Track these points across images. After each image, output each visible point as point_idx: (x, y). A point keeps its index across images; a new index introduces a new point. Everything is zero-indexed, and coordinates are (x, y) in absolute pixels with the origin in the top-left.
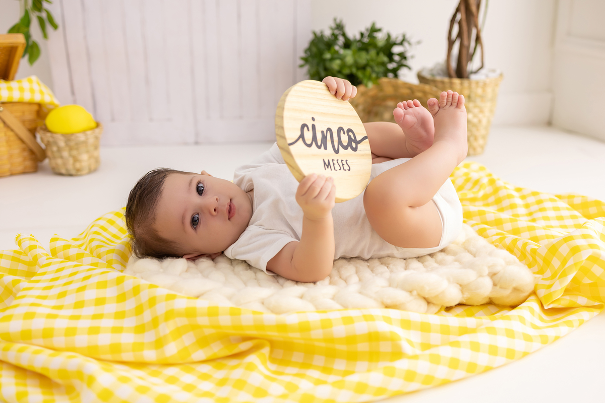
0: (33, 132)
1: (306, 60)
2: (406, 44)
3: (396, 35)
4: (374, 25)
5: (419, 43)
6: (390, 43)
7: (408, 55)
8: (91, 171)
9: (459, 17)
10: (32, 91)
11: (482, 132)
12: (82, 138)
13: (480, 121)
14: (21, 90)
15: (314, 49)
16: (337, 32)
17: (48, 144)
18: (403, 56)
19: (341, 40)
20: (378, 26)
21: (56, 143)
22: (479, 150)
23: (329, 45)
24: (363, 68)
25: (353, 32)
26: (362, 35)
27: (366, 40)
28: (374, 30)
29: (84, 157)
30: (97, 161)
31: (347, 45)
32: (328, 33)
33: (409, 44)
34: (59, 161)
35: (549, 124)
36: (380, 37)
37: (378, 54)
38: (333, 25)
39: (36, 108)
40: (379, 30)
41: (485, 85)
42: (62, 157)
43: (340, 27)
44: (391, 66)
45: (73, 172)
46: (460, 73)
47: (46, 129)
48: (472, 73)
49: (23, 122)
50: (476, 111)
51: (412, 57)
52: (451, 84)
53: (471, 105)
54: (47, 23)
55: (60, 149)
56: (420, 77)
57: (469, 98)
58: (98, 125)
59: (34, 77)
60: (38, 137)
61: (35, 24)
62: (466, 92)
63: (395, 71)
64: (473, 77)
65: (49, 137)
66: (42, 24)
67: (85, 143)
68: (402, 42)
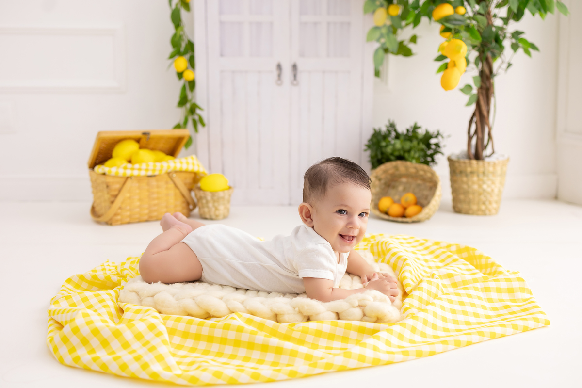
0: (190, 190)
1: (369, 147)
2: (440, 137)
3: (432, 130)
4: (416, 124)
5: (449, 136)
6: (428, 137)
7: (441, 145)
8: (225, 217)
9: (475, 119)
10: (193, 164)
11: (495, 198)
12: (221, 194)
13: (493, 190)
14: (188, 163)
15: (375, 140)
16: (391, 129)
17: (200, 199)
18: (437, 145)
19: (393, 134)
20: (419, 125)
21: (205, 198)
22: (493, 211)
23: (385, 137)
24: (409, 151)
25: (402, 129)
26: (408, 131)
27: (410, 134)
28: (416, 127)
29: (221, 207)
30: (228, 210)
31: (398, 136)
32: (384, 129)
33: (443, 137)
34: (206, 210)
35: (556, 198)
36: (421, 132)
37: (418, 144)
38: (388, 124)
39: (193, 175)
40: (420, 128)
41: (494, 165)
42: (208, 207)
43: (392, 125)
44: (430, 152)
45: (214, 217)
46: (478, 156)
47: (200, 189)
48: (487, 156)
49: (185, 184)
50: (489, 183)
51: (445, 146)
52: (470, 164)
53: (485, 179)
54: (199, 123)
55: (207, 202)
56: (449, 159)
57: (484, 173)
58: (230, 188)
59: (194, 156)
60: (193, 194)
61: (190, 124)
62: (481, 170)
63: (432, 156)
64: (487, 160)
65: (201, 194)
66: (195, 124)
67: (223, 198)
68: (437, 136)
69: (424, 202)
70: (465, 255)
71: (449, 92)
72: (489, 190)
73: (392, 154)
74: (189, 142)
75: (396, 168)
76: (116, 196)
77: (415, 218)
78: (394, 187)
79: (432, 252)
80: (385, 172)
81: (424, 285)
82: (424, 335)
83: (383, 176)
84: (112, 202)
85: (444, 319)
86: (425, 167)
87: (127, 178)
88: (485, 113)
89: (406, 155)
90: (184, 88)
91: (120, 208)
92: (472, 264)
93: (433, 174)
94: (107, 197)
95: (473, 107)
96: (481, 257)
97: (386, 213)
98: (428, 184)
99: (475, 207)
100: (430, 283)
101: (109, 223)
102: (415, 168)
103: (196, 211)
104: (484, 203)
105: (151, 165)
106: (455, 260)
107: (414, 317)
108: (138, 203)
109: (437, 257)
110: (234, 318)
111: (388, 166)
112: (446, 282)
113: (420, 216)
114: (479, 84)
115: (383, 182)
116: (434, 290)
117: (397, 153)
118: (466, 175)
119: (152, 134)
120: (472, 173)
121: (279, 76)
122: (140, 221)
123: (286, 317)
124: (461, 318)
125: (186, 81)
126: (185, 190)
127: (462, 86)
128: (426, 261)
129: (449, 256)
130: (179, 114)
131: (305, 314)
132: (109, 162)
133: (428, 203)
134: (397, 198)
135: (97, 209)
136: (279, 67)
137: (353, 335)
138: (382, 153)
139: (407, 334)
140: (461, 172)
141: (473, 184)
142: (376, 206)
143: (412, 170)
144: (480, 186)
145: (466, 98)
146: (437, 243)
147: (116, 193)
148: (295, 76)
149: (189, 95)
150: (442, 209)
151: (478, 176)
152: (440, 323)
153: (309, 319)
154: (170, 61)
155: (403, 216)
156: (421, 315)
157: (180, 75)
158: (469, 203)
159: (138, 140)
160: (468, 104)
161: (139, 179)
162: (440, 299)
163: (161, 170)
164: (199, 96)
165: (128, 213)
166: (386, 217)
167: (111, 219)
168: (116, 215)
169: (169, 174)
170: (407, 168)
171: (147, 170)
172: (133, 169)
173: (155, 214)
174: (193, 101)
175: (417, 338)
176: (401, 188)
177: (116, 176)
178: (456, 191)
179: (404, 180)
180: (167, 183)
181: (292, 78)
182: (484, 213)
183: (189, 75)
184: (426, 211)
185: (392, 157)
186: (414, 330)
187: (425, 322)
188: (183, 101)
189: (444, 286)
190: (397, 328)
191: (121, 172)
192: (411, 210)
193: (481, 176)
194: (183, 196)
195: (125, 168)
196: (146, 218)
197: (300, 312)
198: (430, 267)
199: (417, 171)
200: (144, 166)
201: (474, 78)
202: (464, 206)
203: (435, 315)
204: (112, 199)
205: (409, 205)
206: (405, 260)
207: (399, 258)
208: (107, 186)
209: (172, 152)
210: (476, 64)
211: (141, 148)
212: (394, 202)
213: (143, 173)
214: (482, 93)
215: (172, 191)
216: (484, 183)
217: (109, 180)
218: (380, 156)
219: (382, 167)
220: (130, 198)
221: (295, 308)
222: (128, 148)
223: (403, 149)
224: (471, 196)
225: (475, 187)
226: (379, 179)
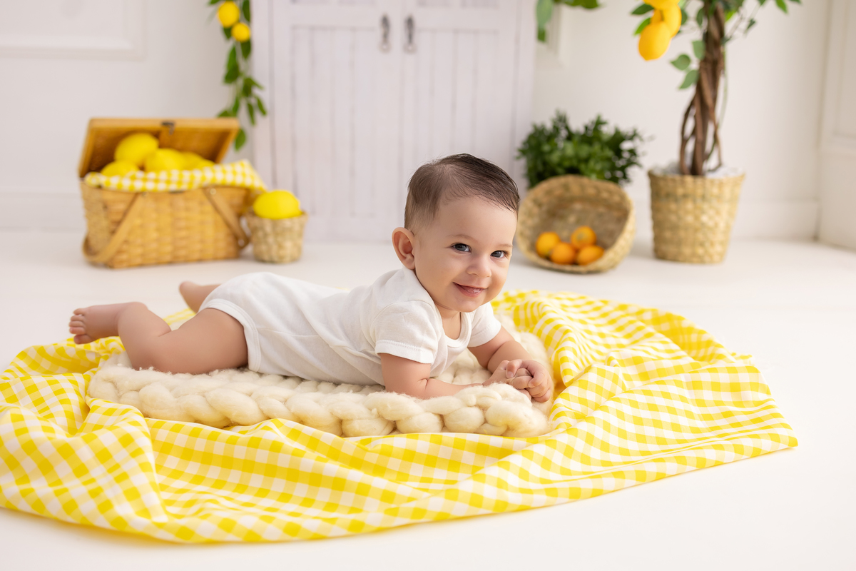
0: (239, 216)
1: (523, 152)
2: (637, 140)
3: (625, 128)
4: (599, 118)
5: (652, 138)
6: (618, 138)
7: (639, 151)
8: (294, 260)
9: (693, 111)
10: (244, 175)
11: (719, 237)
12: (288, 224)
13: (716, 225)
14: (235, 173)
15: (533, 142)
16: (559, 124)
17: (254, 230)
18: (632, 152)
19: (564, 133)
20: (604, 118)
21: (262, 228)
22: (716, 258)
23: (550, 137)
24: (586, 160)
25: (577, 124)
26: (586, 128)
27: (590, 133)
28: (599, 123)
29: (288, 245)
30: (299, 249)
31: (570, 137)
32: (549, 126)
33: (641, 140)
34: (263, 248)
35: (815, 238)
36: (607, 130)
37: (602, 149)
38: (555, 116)
39: (243, 193)
40: (604, 123)
41: (721, 184)
42: (266, 243)
43: (562, 120)
44: (621, 163)
45: (276, 259)
46: (695, 171)
47: (254, 214)
48: (709, 171)
49: (232, 206)
50: (712, 212)
51: (644, 154)
52: (683, 183)
53: (705, 206)
54: (256, 109)
55: (266, 235)
56: (651, 175)
57: (704, 198)
58: (303, 213)
59: (246, 163)
60: (244, 222)
61: (243, 111)
62: (699, 191)
63: (623, 169)
64: (710, 176)
65: (255, 222)
66: (251, 111)
67: (290, 230)
68: (633, 137)
69: (607, 241)
70: (666, 326)
71: (651, 63)
72: (711, 224)
73: (560, 165)
74: (241, 138)
75: (566, 187)
76: (118, 223)
77: (591, 267)
78: (562, 217)
79: (612, 322)
80: (549, 193)
81: (592, 377)
82: (585, 459)
83: (545, 200)
84: (113, 232)
85: (622, 434)
86: (611, 186)
87: (137, 195)
88: (709, 101)
89: (582, 167)
90: (233, 54)
91: (126, 242)
92: (676, 342)
93: (623, 197)
94: (105, 223)
95: (691, 92)
96: (690, 330)
97: (548, 258)
98: (616, 214)
99: (687, 251)
100: (602, 373)
101: (109, 265)
102: (596, 188)
103: (249, 250)
104: (702, 245)
105: (175, 175)
106: (649, 335)
107: (570, 430)
108: (154, 235)
109: (620, 329)
110: (268, 428)
111: (553, 184)
112: (631, 371)
113: (601, 263)
114: (701, 54)
115: (545, 208)
116: (607, 384)
117: (567, 164)
118: (676, 200)
119: (179, 125)
120: (685, 196)
121: (386, 36)
122: (159, 263)
123: (356, 425)
124: (650, 431)
125: (237, 42)
126: (231, 218)
127: (674, 56)
128: (602, 335)
129: (639, 329)
130: (225, 95)
131: (389, 418)
132: (109, 169)
133: (614, 241)
134: (565, 234)
135: (93, 242)
136: (385, 22)
137: (468, 457)
138: (545, 163)
139: (558, 458)
140: (668, 195)
141: (687, 214)
142: (533, 247)
143: (591, 191)
144: (697, 218)
145: (680, 76)
146: (623, 307)
147: (118, 217)
148: (410, 37)
149: (242, 64)
150: (636, 252)
151: (694, 201)
152: (614, 440)
153: (395, 428)
154: (212, 8)
155: (574, 263)
156: (583, 426)
157: (228, 32)
158: (679, 243)
159: (156, 135)
160: (684, 86)
161: (156, 196)
162: (618, 400)
163: (191, 182)
164: (258, 67)
165: (139, 251)
166: (546, 264)
167: (112, 259)
168: (119, 252)
169: (205, 189)
170: (582, 187)
171: (168, 182)
172: (145, 180)
173: (182, 253)
174: (248, 74)
175: (575, 465)
176: (572, 219)
177: (118, 191)
178: (659, 225)
179: (578, 206)
180: (201, 203)
181: (405, 39)
182: (701, 260)
183: (241, 32)
184: (610, 255)
185: (560, 170)
186: (569, 452)
187: (590, 439)
188: (233, 74)
189: (627, 377)
190: (540, 449)
191: (126, 184)
192: (587, 253)
193: (699, 201)
194: (228, 225)
195: (133, 178)
196: (168, 258)
197: (380, 416)
198: (608, 346)
199: (598, 190)
200: (163, 176)
201: (695, 44)
202: (670, 249)
203: (607, 427)
204: (113, 227)
205: (584, 245)
206: (566, 332)
207: (557, 327)
208: (106, 207)
209: (213, 156)
210: (699, 20)
211: (161, 146)
212: (561, 240)
213: (162, 187)
214: (706, 70)
215: (210, 217)
216: (703, 212)
217: (108, 197)
218: (540, 168)
219: (544, 186)
220: (142, 226)
221: (371, 410)
222: (140, 147)
223: (577, 157)
224: (682, 234)
225: (690, 219)
226: (538, 204)
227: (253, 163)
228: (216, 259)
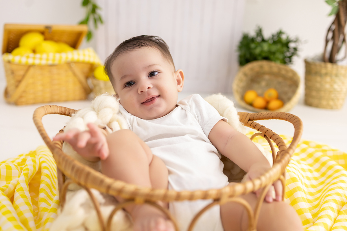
0: (87, 77)
3: (292, 37)
4: (281, 30)
5: (306, 42)
7: (299, 48)
9: (333, 28)
10: (90, 56)
11: (342, 96)
13: (342, 90)
14: (84, 55)
15: (245, 43)
17: (95, 86)
18: (295, 49)
19: (260, 39)
20: (284, 30)
22: (339, 106)
23: (253, 40)
24: (274, 53)
25: (267, 34)
26: (273, 36)
27: (276, 39)
28: (280, 33)
37: (282, 47)
39: (89, 66)
40: (283, 33)
46: (332, 60)
47: (94, 77)
48: (339, 60)
49: (83, 73)
50: (340, 83)
52: (326, 67)
53: (337, 80)
54: (98, 20)
55: (101, 89)
56: (306, 61)
57: (336, 75)
59: (91, 49)
60: (89, 81)
61: (91, 22)
62: (334, 72)
63: (290, 57)
64: (340, 64)
65: (95, 82)
66: (95, 21)
68: (296, 41)
69: (284, 97)
72: (339, 89)
73: (260, 55)
74: (89, 35)
75: (261, 67)
76: (20, 82)
78: (258, 82)
80: (252, 69)
83: (249, 73)
84: (17, 86)
87: (30, 67)
88: (343, 23)
89: (272, 57)
91: (24, 92)
93: (294, 74)
94: (13, 82)
95: (332, 18)
97: (251, 104)
98: (289, 83)
99: (324, 103)
101: (16, 104)
104: (333, 100)
105: (51, 56)
108: (40, 88)
111: (254, 65)
115: (249, 77)
117: (264, 55)
118: (321, 76)
119: (54, 28)
120: (326, 74)
126: (82, 78)
130: (82, 12)
132: (16, 51)
133: (289, 99)
134: (260, 91)
138: (251, 54)
140: (316, 73)
141: (326, 83)
142: (243, 98)
143: (275, 70)
144: (332, 86)
145: (329, 9)
147: (19, 78)
151: (331, 77)
155: (266, 108)
158: (320, 98)
159: (42, 33)
160: (330, 15)
161: (41, 67)
163: (60, 60)
165: (32, 96)
166: (251, 108)
167: (17, 100)
168: (21, 97)
169: (69, 64)
170: (271, 67)
171: (47, 59)
172: (34, 58)
174: (94, 2)
176: (263, 84)
177: (19, 64)
178: (308, 88)
179: (267, 77)
180: (66, 71)
182: (331, 108)
184: (288, 106)
185: (259, 57)
188: (86, 1)
191: (24, 60)
192: (274, 104)
193: (334, 77)
194: (81, 82)
195: (28, 57)
196: (48, 100)
199: (280, 69)
200: (44, 56)
202: (315, 101)
204: (17, 84)
205: (272, 99)
208: (13, 73)
209: (74, 45)
211: (45, 39)
212: (259, 95)
213: (44, 62)
214: (343, 5)
215: (71, 78)
216: (335, 83)
217: (14, 67)
220: (33, 83)
222: (33, 40)
223: (269, 51)
224: (322, 94)
225: (327, 86)
226: (245, 75)
227: (96, 50)
228: (74, 100)
